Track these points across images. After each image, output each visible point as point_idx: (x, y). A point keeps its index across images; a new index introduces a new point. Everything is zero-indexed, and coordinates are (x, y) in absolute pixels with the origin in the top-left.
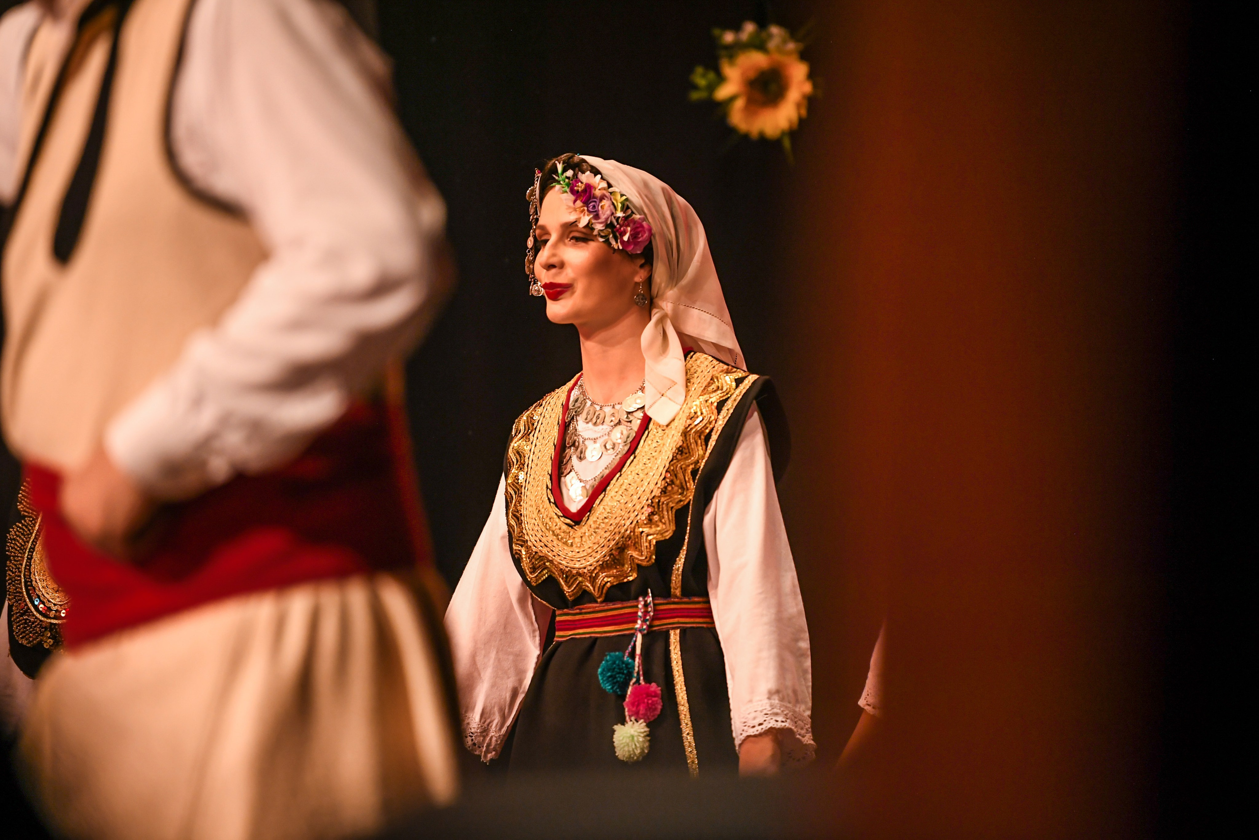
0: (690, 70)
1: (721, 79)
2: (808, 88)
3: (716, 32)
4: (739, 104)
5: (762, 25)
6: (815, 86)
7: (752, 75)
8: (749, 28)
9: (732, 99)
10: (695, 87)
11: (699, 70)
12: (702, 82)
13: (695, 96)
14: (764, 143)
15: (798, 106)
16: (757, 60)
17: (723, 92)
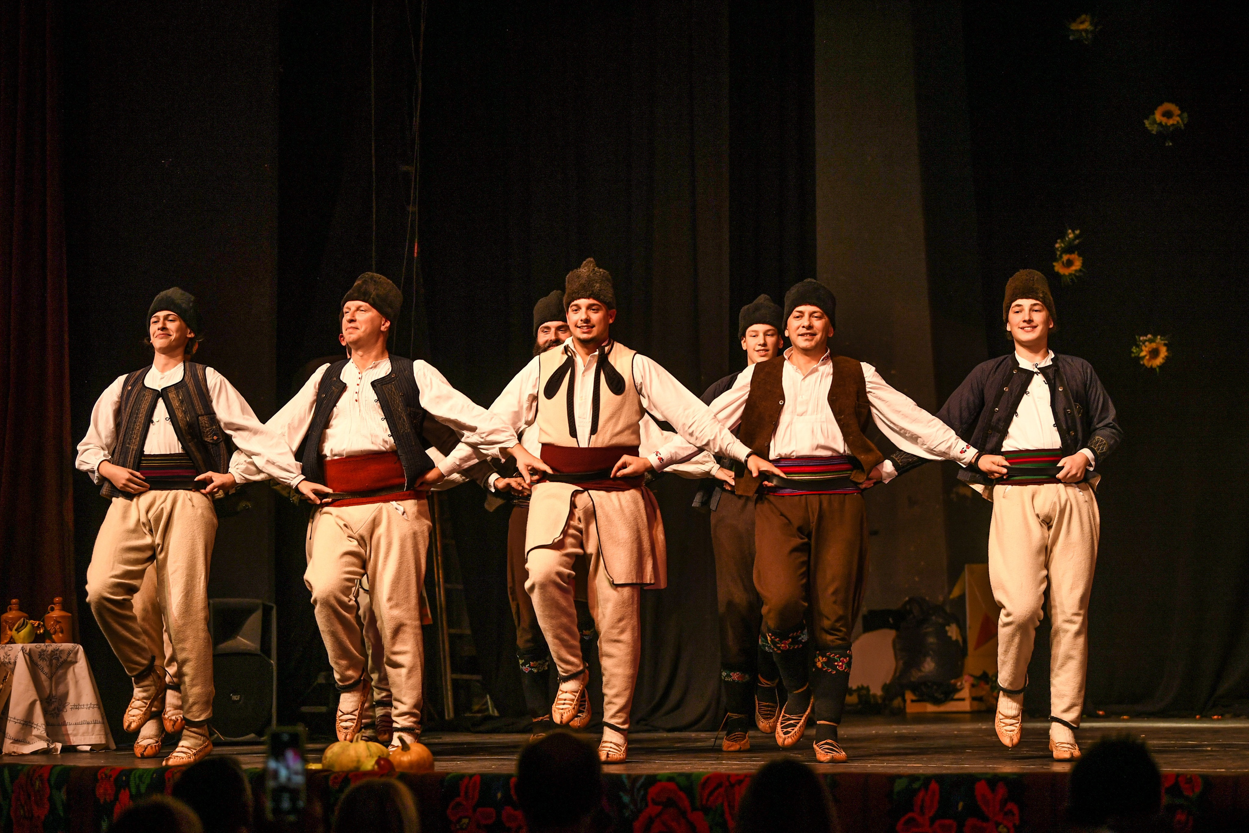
0: (1132, 347)
1: (1142, 351)
2: (1166, 354)
3: (1137, 337)
4: (1147, 357)
5: (1155, 336)
6: (1169, 353)
7: (1150, 350)
8: (1149, 336)
9: (1146, 356)
10: (1133, 352)
11: (1134, 347)
12: (1135, 351)
13: (1133, 355)
14: (1152, 369)
15: (1163, 358)
16: (1154, 345)
17: (1143, 354)
